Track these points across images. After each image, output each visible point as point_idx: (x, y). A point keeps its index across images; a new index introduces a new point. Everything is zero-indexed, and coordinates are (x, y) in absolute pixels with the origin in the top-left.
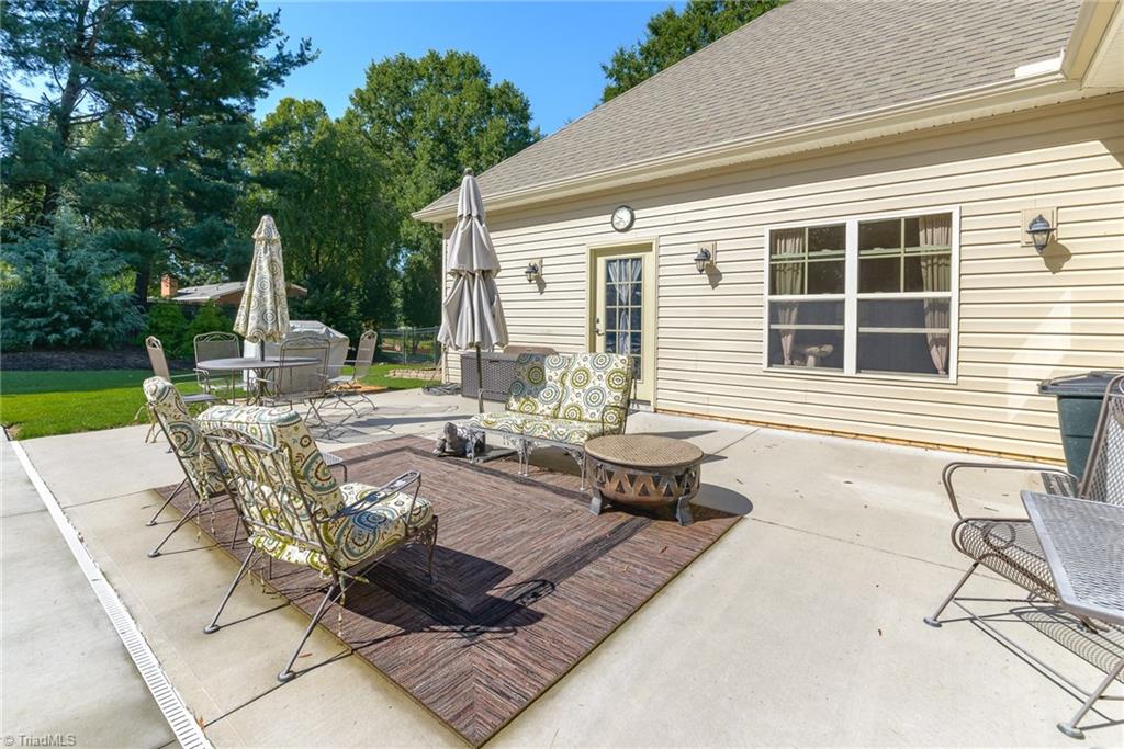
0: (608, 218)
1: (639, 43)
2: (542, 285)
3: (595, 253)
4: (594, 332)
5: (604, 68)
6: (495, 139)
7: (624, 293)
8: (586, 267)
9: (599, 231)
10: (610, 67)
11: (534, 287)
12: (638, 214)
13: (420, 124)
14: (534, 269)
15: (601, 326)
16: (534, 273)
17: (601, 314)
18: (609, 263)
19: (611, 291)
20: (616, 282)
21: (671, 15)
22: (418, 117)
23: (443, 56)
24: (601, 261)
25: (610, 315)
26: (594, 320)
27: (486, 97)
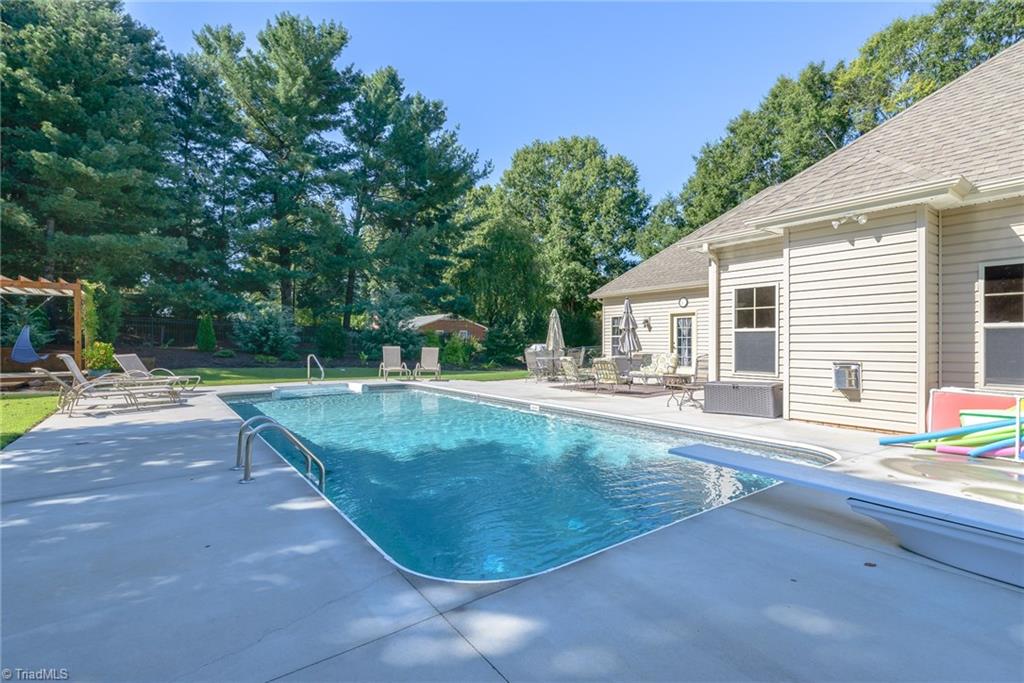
0: (677, 301)
1: (721, 139)
2: (650, 328)
3: (673, 316)
4: (672, 347)
5: (695, 158)
6: (612, 204)
7: (685, 332)
8: (669, 321)
9: (674, 306)
10: (699, 158)
11: (647, 329)
12: (689, 300)
13: (553, 197)
14: (646, 321)
15: (675, 345)
16: (647, 323)
17: (675, 340)
18: (678, 320)
19: (679, 331)
20: (681, 327)
21: (746, 117)
22: (552, 191)
23: (569, 140)
24: (675, 319)
25: (679, 341)
26: (672, 343)
27: (603, 170)
